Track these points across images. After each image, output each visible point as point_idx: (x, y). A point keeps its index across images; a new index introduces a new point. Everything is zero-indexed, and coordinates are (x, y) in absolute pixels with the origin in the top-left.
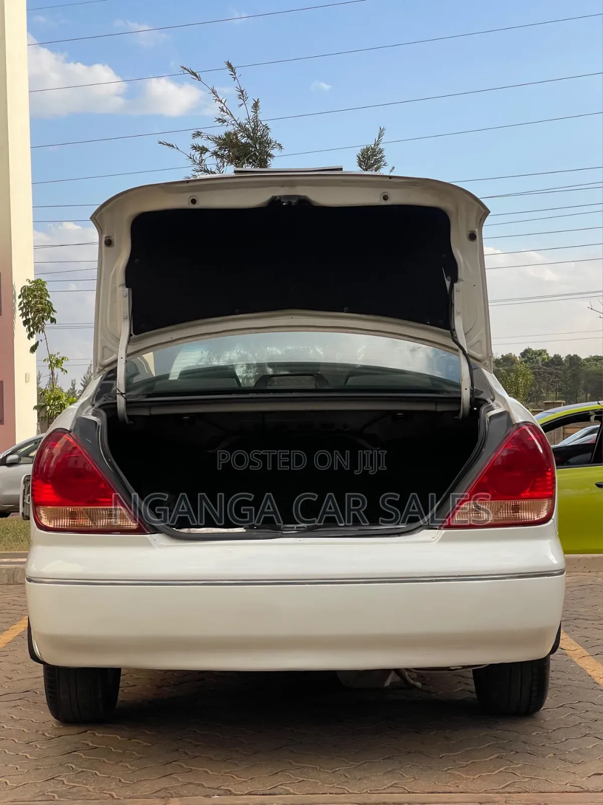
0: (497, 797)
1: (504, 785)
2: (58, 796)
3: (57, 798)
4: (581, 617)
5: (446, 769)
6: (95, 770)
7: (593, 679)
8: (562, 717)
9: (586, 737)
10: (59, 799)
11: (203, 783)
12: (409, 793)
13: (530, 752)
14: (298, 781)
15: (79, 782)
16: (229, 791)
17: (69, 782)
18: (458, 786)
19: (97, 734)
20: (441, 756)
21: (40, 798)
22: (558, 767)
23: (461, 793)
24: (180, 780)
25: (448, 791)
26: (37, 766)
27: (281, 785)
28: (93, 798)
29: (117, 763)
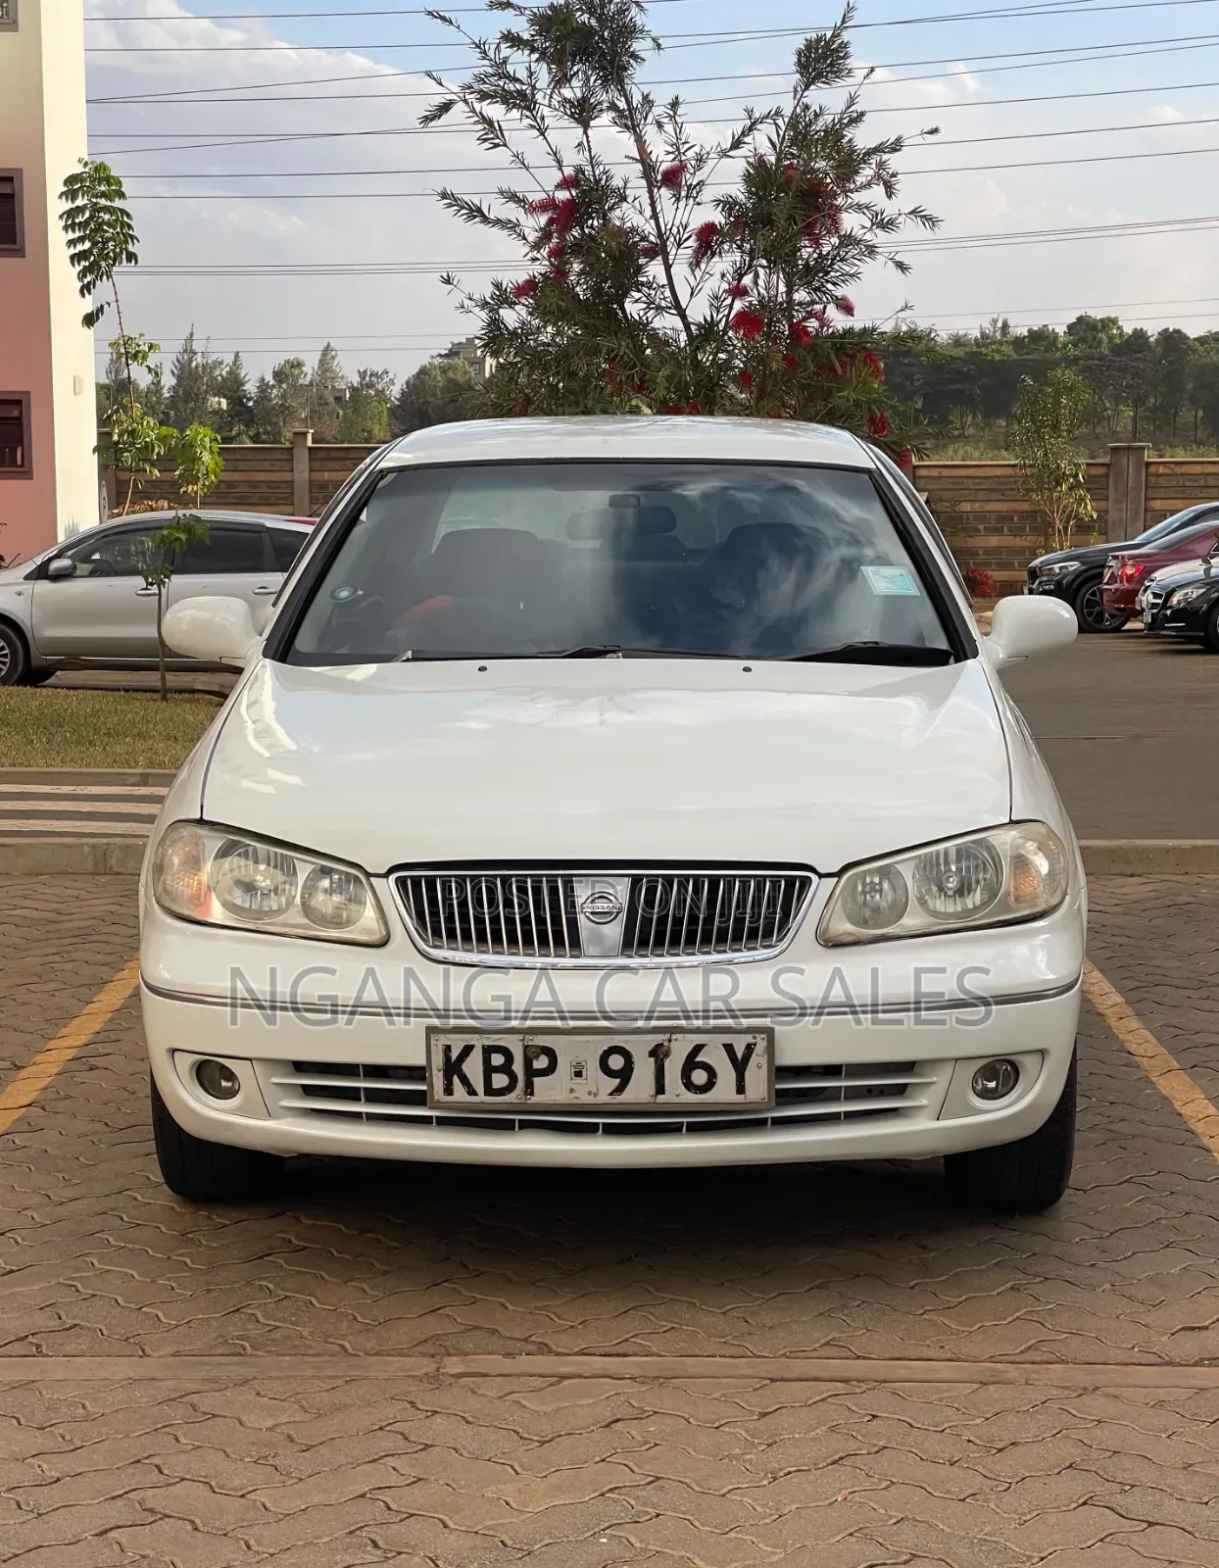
0: (1008, 1372)
1: (1023, 1347)
2: (251, 1347)
3: (249, 1350)
4: (1167, 980)
5: (921, 1311)
6: (308, 1295)
7: (1186, 1122)
8: (1128, 1205)
9: (1169, 1249)
10: (254, 1352)
11: (500, 1329)
12: (858, 1357)
13: (1070, 1280)
14: (665, 1329)
15: (284, 1320)
16: (547, 1346)
17: (267, 1319)
18: (942, 1347)
19: (303, 1220)
20: (912, 1284)
21: (220, 1351)
22: (1119, 1312)
23: (948, 1360)
24: (459, 1320)
25: (925, 1356)
26: (208, 1284)
27: (635, 1336)
28: (312, 1352)
29: (346, 1283)
